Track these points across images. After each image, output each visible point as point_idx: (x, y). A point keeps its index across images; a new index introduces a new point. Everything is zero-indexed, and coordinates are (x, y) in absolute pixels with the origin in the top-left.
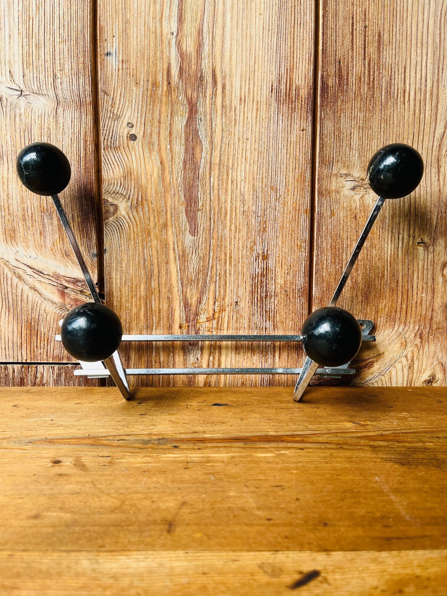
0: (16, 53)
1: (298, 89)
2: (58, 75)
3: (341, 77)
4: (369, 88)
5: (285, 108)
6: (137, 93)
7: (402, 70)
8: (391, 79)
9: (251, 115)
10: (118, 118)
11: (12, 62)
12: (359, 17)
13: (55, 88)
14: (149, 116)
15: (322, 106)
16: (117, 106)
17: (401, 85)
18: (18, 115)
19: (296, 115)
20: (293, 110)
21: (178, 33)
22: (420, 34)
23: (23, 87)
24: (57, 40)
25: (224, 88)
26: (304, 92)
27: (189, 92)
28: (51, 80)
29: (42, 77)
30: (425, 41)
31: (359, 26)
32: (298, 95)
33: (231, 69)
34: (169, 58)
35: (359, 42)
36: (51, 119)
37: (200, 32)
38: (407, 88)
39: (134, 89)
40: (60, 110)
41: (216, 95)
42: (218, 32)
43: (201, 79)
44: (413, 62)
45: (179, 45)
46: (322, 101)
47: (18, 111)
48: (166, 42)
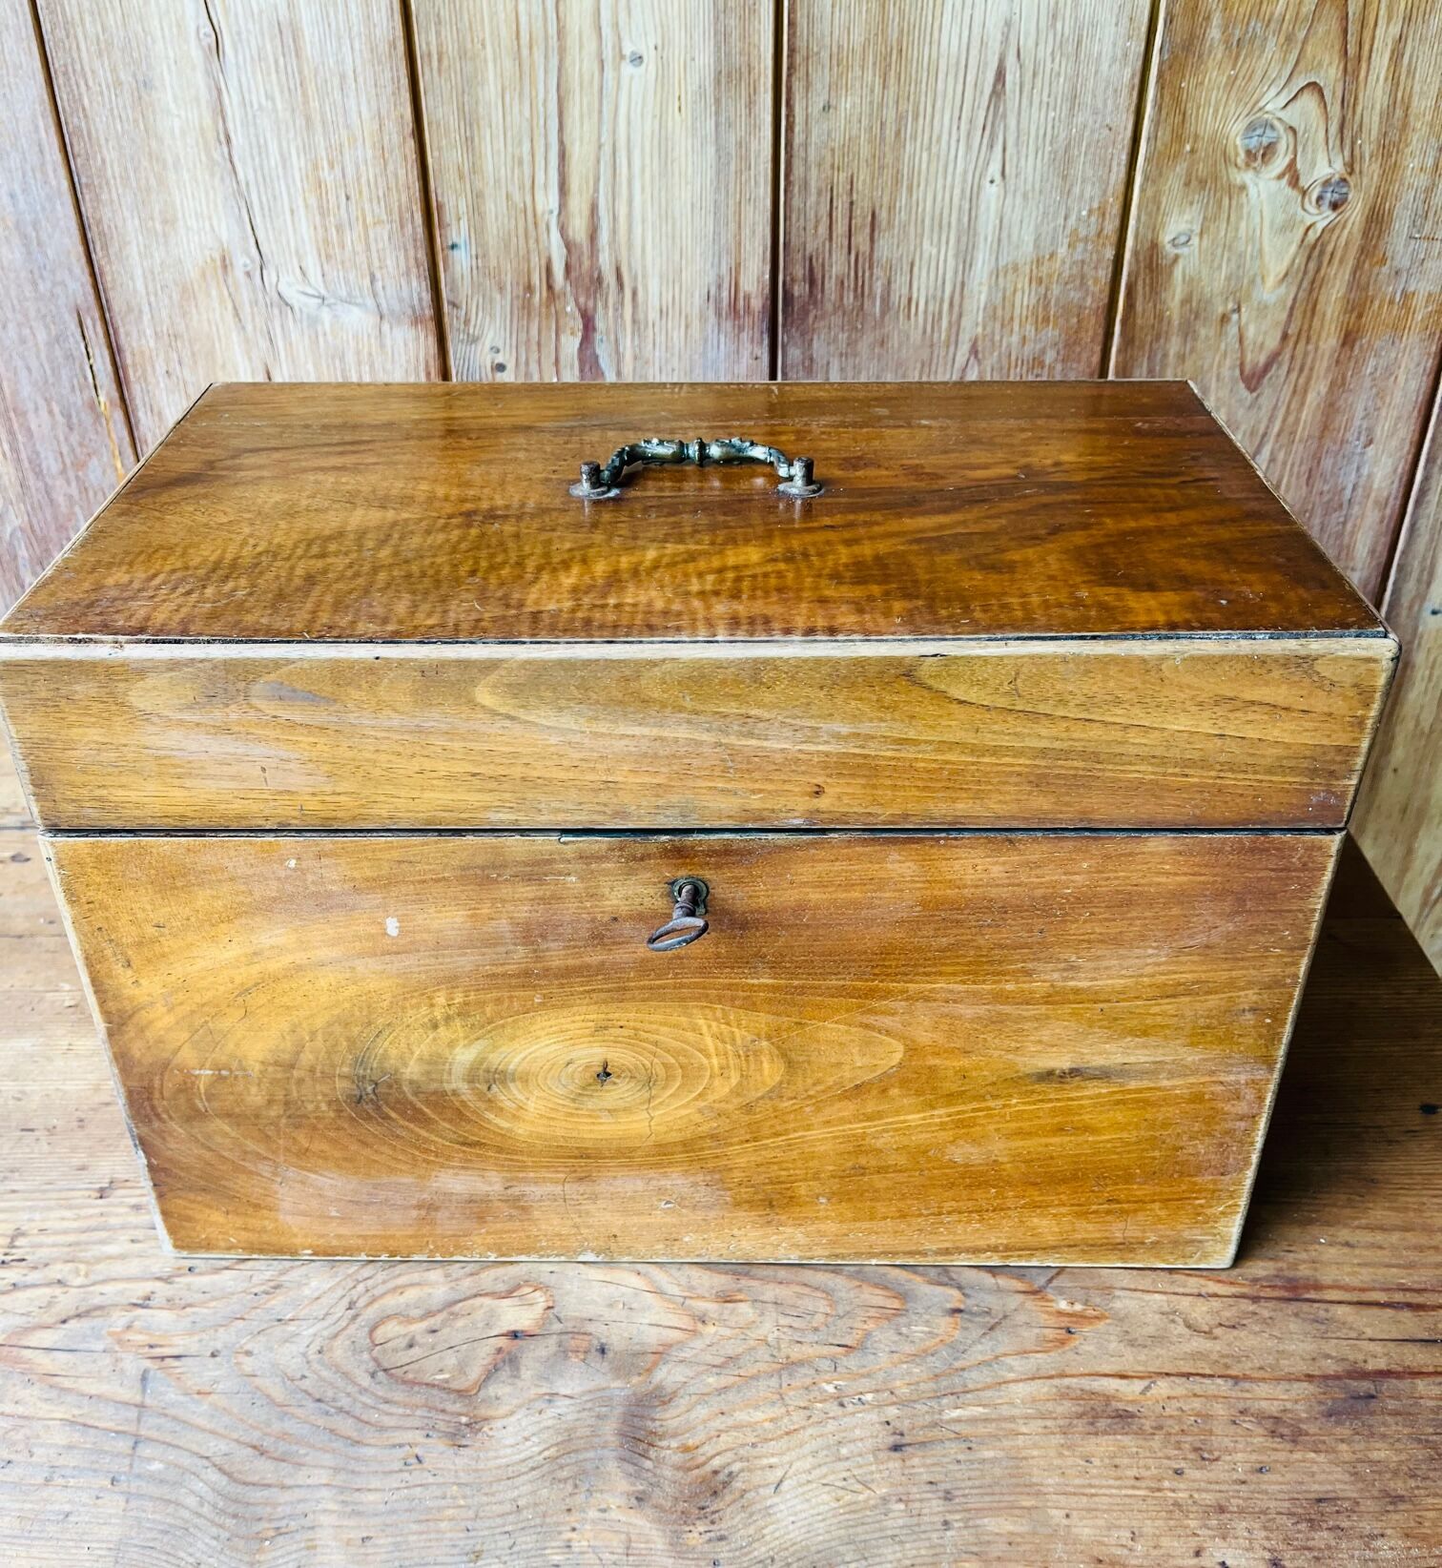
0: (306, 238)
1: (747, 298)
2: (378, 275)
3: (812, 282)
4: (855, 297)
5: (729, 324)
6: (502, 304)
7: (906, 268)
8: (889, 283)
9: (677, 336)
10: (474, 340)
11: (301, 251)
12: (841, 189)
13: (375, 295)
14: (523, 337)
15: (784, 326)
16: (473, 323)
17: (905, 291)
18: (320, 333)
19: (744, 336)
20: (741, 329)
21: (559, 214)
22: (937, 212)
23: (323, 292)
24: (369, 220)
25: (634, 293)
26: (757, 303)
27: (582, 300)
28: (367, 281)
29: (352, 277)
30: (945, 222)
31: (841, 205)
32: (748, 307)
33: (644, 267)
34: (548, 248)
35: (841, 228)
36: (373, 341)
37: (594, 209)
38: (915, 296)
39: (498, 297)
40: (386, 327)
41: (622, 304)
42: (622, 211)
43: (600, 280)
44: (926, 256)
45: (563, 230)
46: (785, 319)
47: (319, 328)
48: (542, 227)
